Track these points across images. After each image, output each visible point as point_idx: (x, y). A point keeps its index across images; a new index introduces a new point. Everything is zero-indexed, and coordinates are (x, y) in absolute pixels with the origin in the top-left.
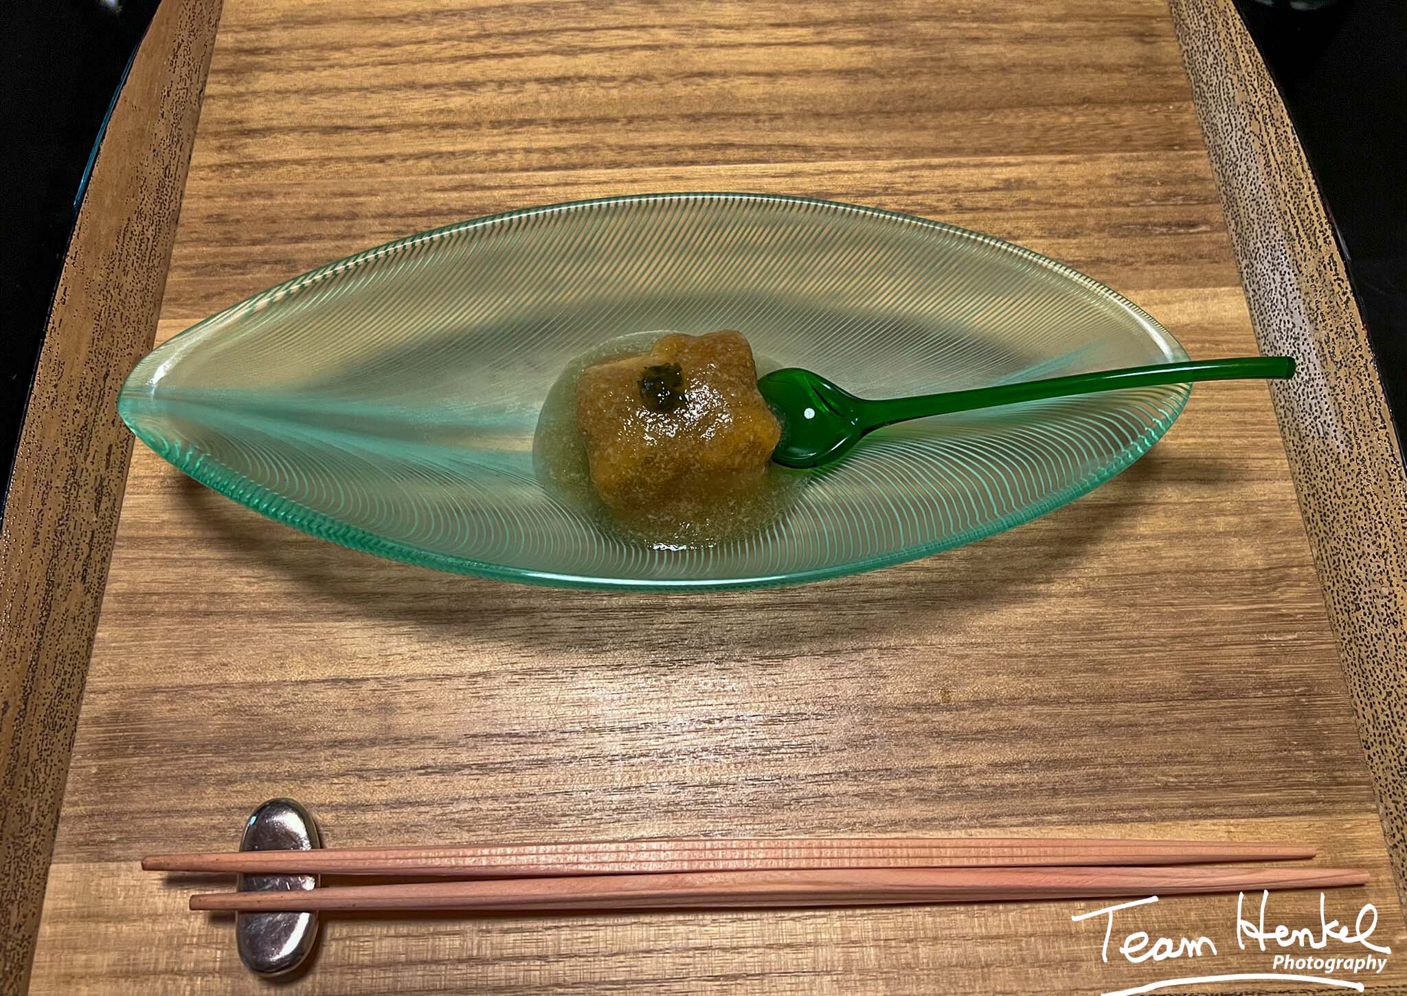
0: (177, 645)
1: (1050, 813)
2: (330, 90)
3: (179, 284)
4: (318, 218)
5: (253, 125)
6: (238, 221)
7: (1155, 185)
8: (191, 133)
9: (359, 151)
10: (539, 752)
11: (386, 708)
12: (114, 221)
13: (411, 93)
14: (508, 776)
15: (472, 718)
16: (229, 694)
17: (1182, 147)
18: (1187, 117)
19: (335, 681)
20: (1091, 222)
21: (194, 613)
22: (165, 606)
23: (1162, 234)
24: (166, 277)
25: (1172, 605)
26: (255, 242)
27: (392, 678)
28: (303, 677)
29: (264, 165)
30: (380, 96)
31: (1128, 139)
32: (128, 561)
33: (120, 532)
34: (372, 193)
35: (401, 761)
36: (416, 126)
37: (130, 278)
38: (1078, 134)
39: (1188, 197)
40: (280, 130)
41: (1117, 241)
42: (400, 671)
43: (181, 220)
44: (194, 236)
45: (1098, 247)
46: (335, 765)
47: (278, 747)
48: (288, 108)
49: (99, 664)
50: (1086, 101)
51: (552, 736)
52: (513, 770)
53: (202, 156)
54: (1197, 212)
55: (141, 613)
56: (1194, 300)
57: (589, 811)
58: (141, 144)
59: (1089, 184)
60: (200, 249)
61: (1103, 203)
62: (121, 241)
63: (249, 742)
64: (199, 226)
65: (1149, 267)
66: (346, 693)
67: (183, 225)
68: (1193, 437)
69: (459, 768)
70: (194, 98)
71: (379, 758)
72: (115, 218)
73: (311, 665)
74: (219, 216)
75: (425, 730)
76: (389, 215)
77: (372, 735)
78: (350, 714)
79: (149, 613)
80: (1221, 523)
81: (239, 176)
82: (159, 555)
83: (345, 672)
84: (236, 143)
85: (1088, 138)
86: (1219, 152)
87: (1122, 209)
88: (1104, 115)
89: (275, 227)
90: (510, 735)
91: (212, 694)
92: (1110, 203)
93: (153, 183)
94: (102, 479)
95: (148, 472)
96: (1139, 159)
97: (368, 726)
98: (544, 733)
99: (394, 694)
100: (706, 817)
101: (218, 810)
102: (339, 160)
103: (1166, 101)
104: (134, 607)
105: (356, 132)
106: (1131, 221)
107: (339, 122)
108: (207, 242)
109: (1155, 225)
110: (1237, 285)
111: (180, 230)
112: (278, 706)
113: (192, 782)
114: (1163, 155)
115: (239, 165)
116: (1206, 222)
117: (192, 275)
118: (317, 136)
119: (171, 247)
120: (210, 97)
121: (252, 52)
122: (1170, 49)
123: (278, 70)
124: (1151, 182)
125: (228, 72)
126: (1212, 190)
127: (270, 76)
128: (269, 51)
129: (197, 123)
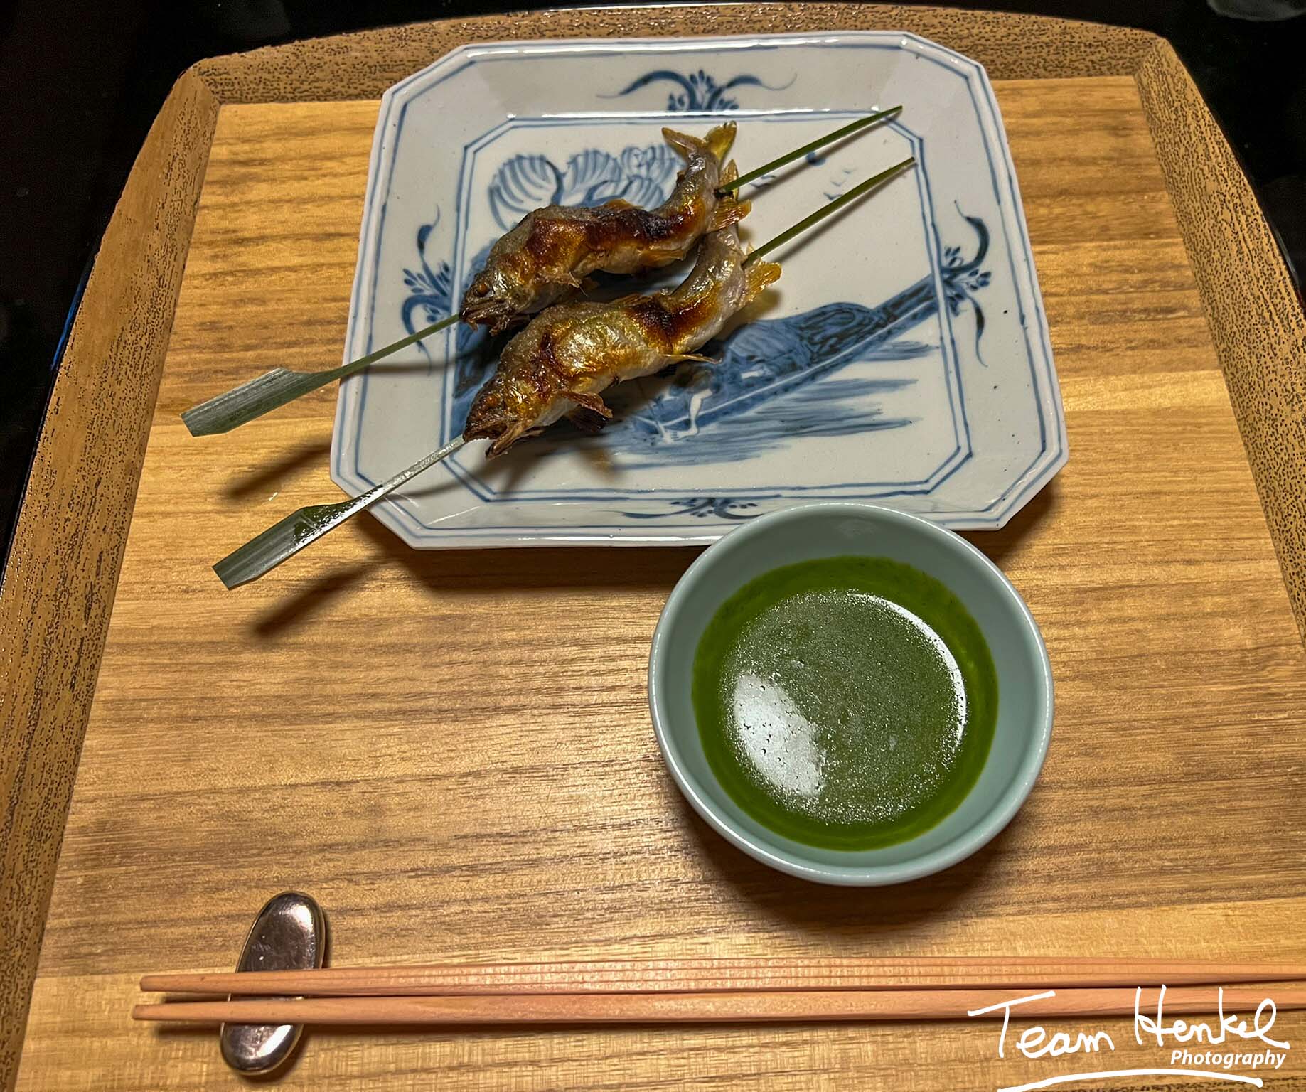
0: (166, 751)
1: (1045, 901)
2: (322, 198)
3: (172, 390)
4: (309, 323)
5: (247, 235)
6: (231, 328)
7: (1133, 273)
8: (186, 243)
9: (351, 257)
10: (530, 852)
11: (376, 811)
12: (107, 331)
14: (499, 877)
15: (463, 818)
16: (218, 799)
17: (1158, 235)
18: (1162, 206)
19: (325, 784)
20: (1071, 311)
21: (183, 718)
22: (154, 712)
23: (1141, 320)
24: (159, 383)
25: (1161, 686)
26: (248, 348)
27: (382, 779)
28: (293, 781)
29: (258, 272)
31: (1105, 229)
32: (117, 667)
33: (109, 639)
35: (390, 864)
37: (123, 386)
38: (1056, 225)
39: (1165, 284)
40: (273, 238)
41: (1096, 328)
42: (389, 773)
43: (174, 329)
44: (187, 343)
45: (1079, 335)
46: (325, 870)
47: (267, 852)
48: (280, 217)
49: (86, 772)
50: (1064, 193)
51: (544, 836)
52: (504, 871)
53: (197, 264)
54: (1174, 298)
55: (129, 720)
56: (1174, 383)
57: (581, 911)
58: (136, 255)
59: (1070, 273)
60: (193, 356)
61: (1082, 292)
62: (114, 350)
63: (238, 848)
64: (192, 334)
65: (1130, 353)
66: (336, 796)
67: (176, 333)
68: (1177, 518)
69: (448, 870)
70: (188, 210)
71: (370, 861)
72: (109, 328)
73: (301, 768)
74: (212, 323)
75: (415, 832)
77: (362, 838)
78: (340, 817)
79: (137, 719)
80: (1208, 604)
81: (233, 283)
82: (150, 660)
83: (335, 774)
84: (229, 252)
85: (1066, 229)
86: (1194, 240)
87: (1101, 297)
88: (1080, 205)
89: (267, 333)
90: (500, 835)
91: (201, 801)
92: (1090, 291)
93: (147, 293)
94: (92, 587)
95: (139, 578)
96: (1116, 248)
97: (356, 829)
98: (535, 832)
99: (383, 796)
100: (699, 914)
101: (208, 920)
102: (330, 266)
103: (1140, 192)
104: (122, 714)
105: (347, 238)
106: (1109, 308)
107: (331, 229)
108: (200, 349)
109: (1134, 311)
110: (1216, 368)
111: (173, 337)
112: (267, 811)
113: (178, 891)
114: (1139, 243)
115: (232, 273)
116: (1185, 308)
117: (185, 382)
118: (309, 243)
119: (165, 354)
120: (205, 207)
121: (245, 163)
122: (1143, 141)
123: (271, 180)
124: (1128, 270)
125: (223, 183)
126: (1188, 277)
127: (264, 186)
128: (262, 162)
129: (191, 233)
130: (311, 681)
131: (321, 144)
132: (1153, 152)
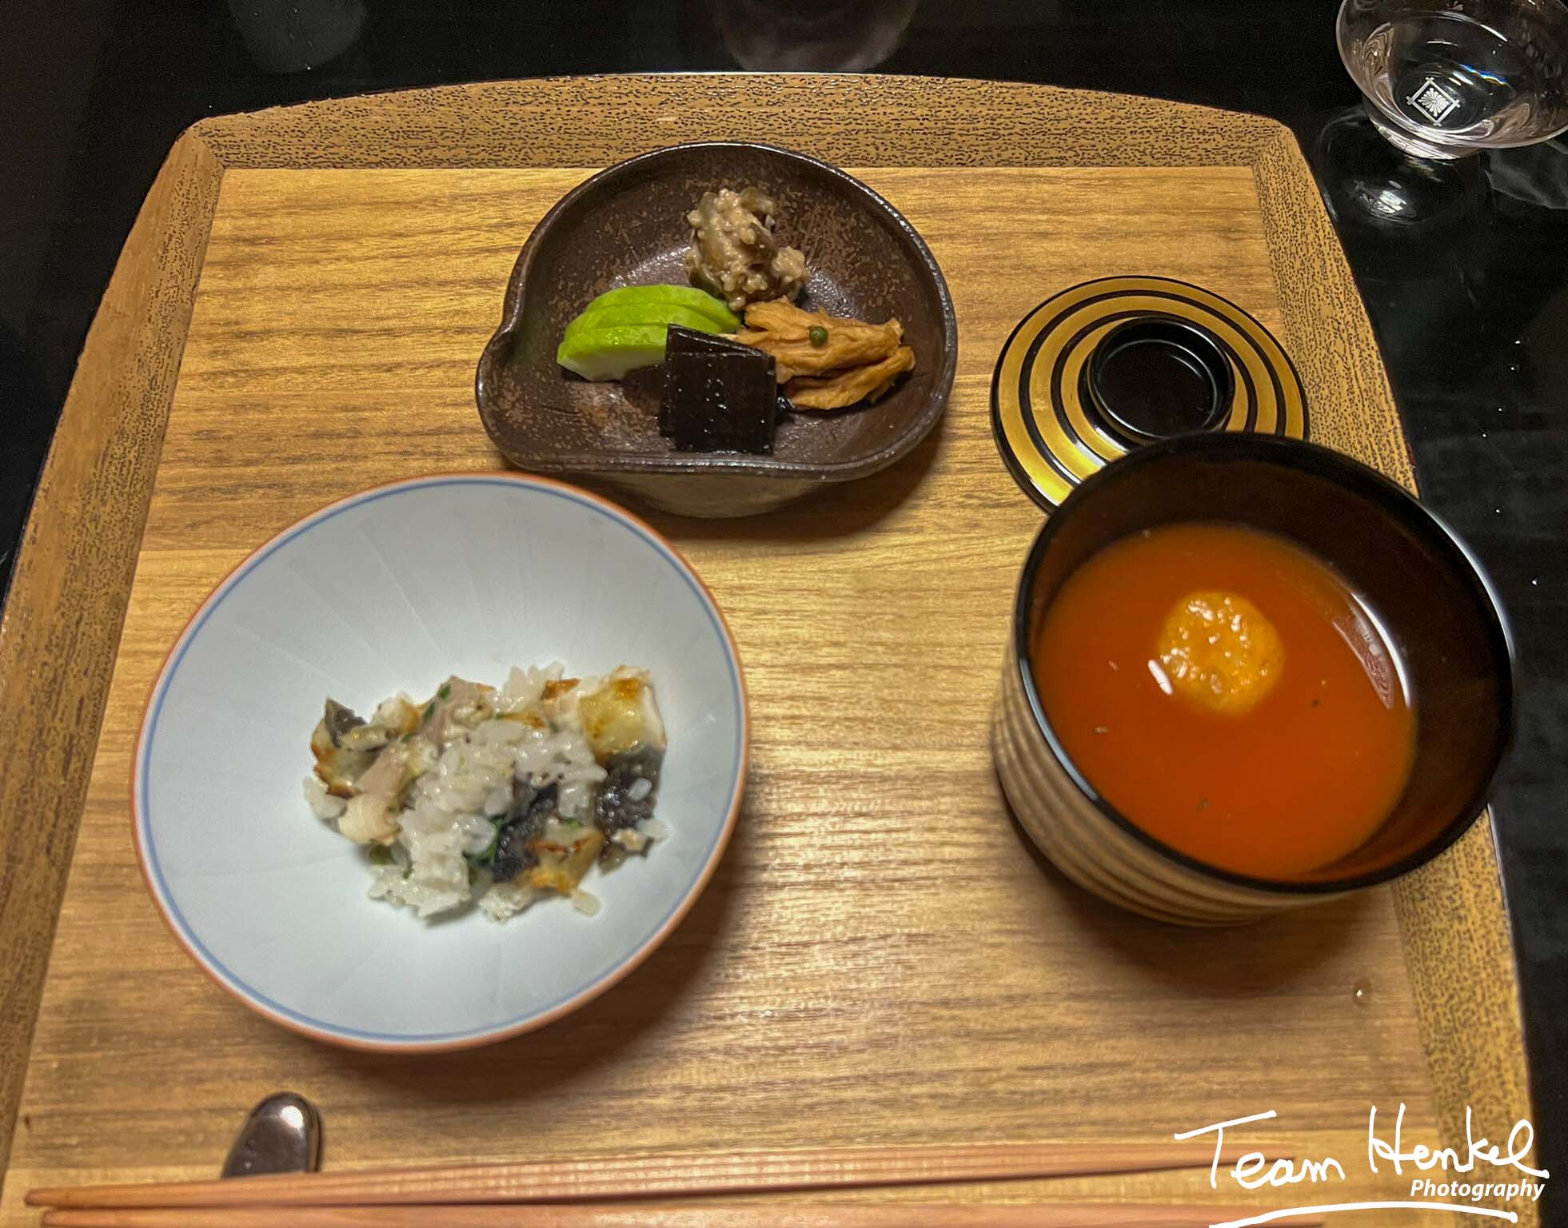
2: (335, 286)
3: (164, 510)
4: (317, 435)
5: (251, 327)
6: (230, 438)
8: (182, 336)
9: (364, 358)
12: (92, 445)
13: (424, 291)
16: (203, 980)
24: (149, 503)
26: (248, 463)
29: (261, 373)
30: (389, 294)
32: (98, 828)
33: (90, 795)
34: (377, 408)
36: (428, 330)
37: (108, 508)
40: (279, 332)
43: (167, 438)
44: (183, 454)
47: (254, 1041)
48: (289, 308)
49: (63, 945)
53: (193, 362)
58: (125, 354)
60: (188, 470)
62: (99, 466)
63: (223, 1035)
64: (187, 443)
67: (169, 443)
70: (186, 296)
72: (94, 441)
74: (210, 431)
76: (396, 433)
81: (232, 385)
84: (230, 347)
89: (270, 445)
93: (137, 397)
94: (72, 737)
95: (123, 727)
101: (186, 1113)
102: (342, 368)
104: (102, 881)
105: (361, 336)
107: (344, 325)
108: (195, 461)
111: (166, 447)
115: (233, 373)
117: (178, 500)
118: (319, 341)
119: (156, 468)
120: (203, 293)
121: (252, 241)
122: (1257, 248)
123: (277, 263)
125: (225, 264)
127: (271, 269)
128: (270, 240)
129: (189, 324)
131: (334, 221)
132: (1266, 261)
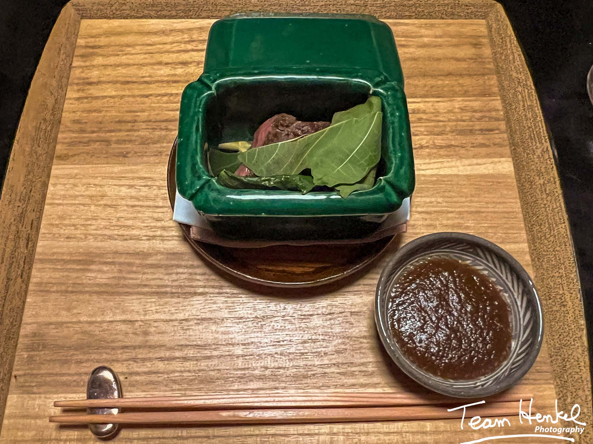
2: (126, 65)
3: (61, 150)
4: (119, 122)
5: (93, 80)
6: (86, 123)
7: (477, 112)
8: (67, 83)
9: (138, 92)
10: (207, 353)
11: (146, 333)
13: (160, 67)
14: (195, 362)
15: (180, 338)
16: (81, 326)
17: (490, 95)
18: (492, 82)
19: (125, 321)
20: (448, 129)
21: (67, 292)
22: (55, 289)
23: (478, 134)
24: (55, 147)
26: (93, 132)
27: (148, 320)
28: (112, 320)
29: (98, 98)
30: (146, 68)
31: (466, 92)
32: (39, 269)
33: (36, 257)
34: (143, 111)
35: (151, 355)
36: (162, 82)
37: (41, 149)
38: (445, 89)
39: (490, 118)
40: (104, 82)
41: (459, 137)
42: (151, 318)
43: (62, 122)
44: (67, 129)
45: (451, 140)
46: (124, 357)
47: (101, 348)
48: (107, 72)
49: (27, 312)
50: (450, 74)
51: (213, 347)
52: (197, 360)
53: (71, 93)
54: (493, 124)
55: (45, 291)
56: (490, 163)
57: (228, 378)
58: (45, 90)
59: (449, 111)
60: (70, 135)
61: (454, 121)
62: (37, 132)
63: (89, 346)
64: (69, 125)
65: (472, 149)
66: (129, 326)
67: (62, 124)
68: (486, 223)
69: (174, 358)
70: (68, 68)
71: (142, 354)
72: (35, 123)
73: (115, 314)
74: (78, 120)
75: (161, 343)
76: (150, 121)
77: (140, 344)
78: (131, 335)
79: (48, 291)
81: (87, 103)
82: (53, 267)
83: (128, 317)
84: (85, 88)
85: (449, 91)
86: (505, 98)
87: (462, 123)
88: (457, 80)
89: (101, 126)
90: (196, 345)
91: (74, 326)
92: (457, 120)
93: (50, 106)
94: (29, 235)
95: (48, 231)
96: (470, 101)
97: (137, 340)
98: (210, 345)
99: (148, 327)
100: (276, 381)
101: (76, 374)
102: (129, 96)
103: (483, 75)
104: (42, 288)
105: (136, 84)
106: (465, 128)
107: (129, 79)
108: (73, 132)
109: (476, 130)
110: (509, 157)
111: (62, 126)
112: (101, 331)
113: (66, 362)
114: (481, 98)
115: (86, 98)
116: (498, 129)
117: (66, 146)
118: (120, 85)
119: (58, 134)
120: (75, 67)
121: (93, 48)
122: (487, 51)
123: (103, 55)
124: (475, 111)
125: (83, 56)
126: (501, 115)
127: (101, 59)
128: (99, 47)
129: (70, 79)
130: (119, 278)
131: (125, 39)
132: (491, 56)
